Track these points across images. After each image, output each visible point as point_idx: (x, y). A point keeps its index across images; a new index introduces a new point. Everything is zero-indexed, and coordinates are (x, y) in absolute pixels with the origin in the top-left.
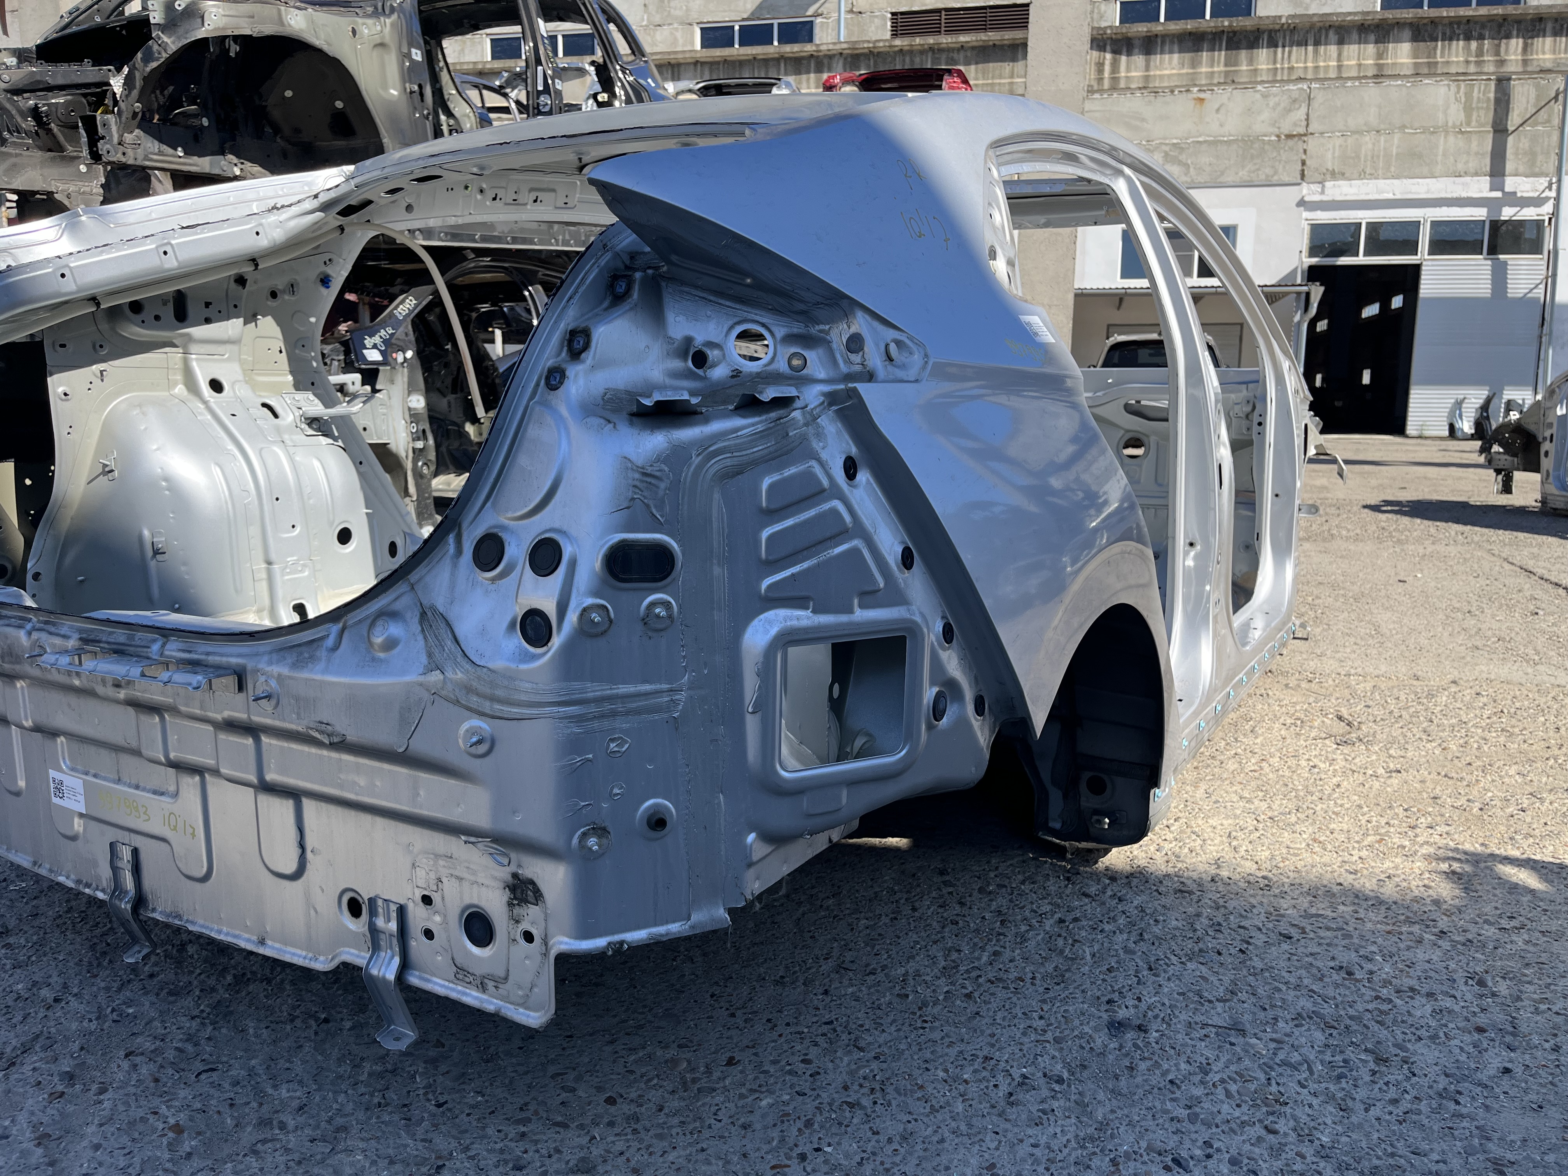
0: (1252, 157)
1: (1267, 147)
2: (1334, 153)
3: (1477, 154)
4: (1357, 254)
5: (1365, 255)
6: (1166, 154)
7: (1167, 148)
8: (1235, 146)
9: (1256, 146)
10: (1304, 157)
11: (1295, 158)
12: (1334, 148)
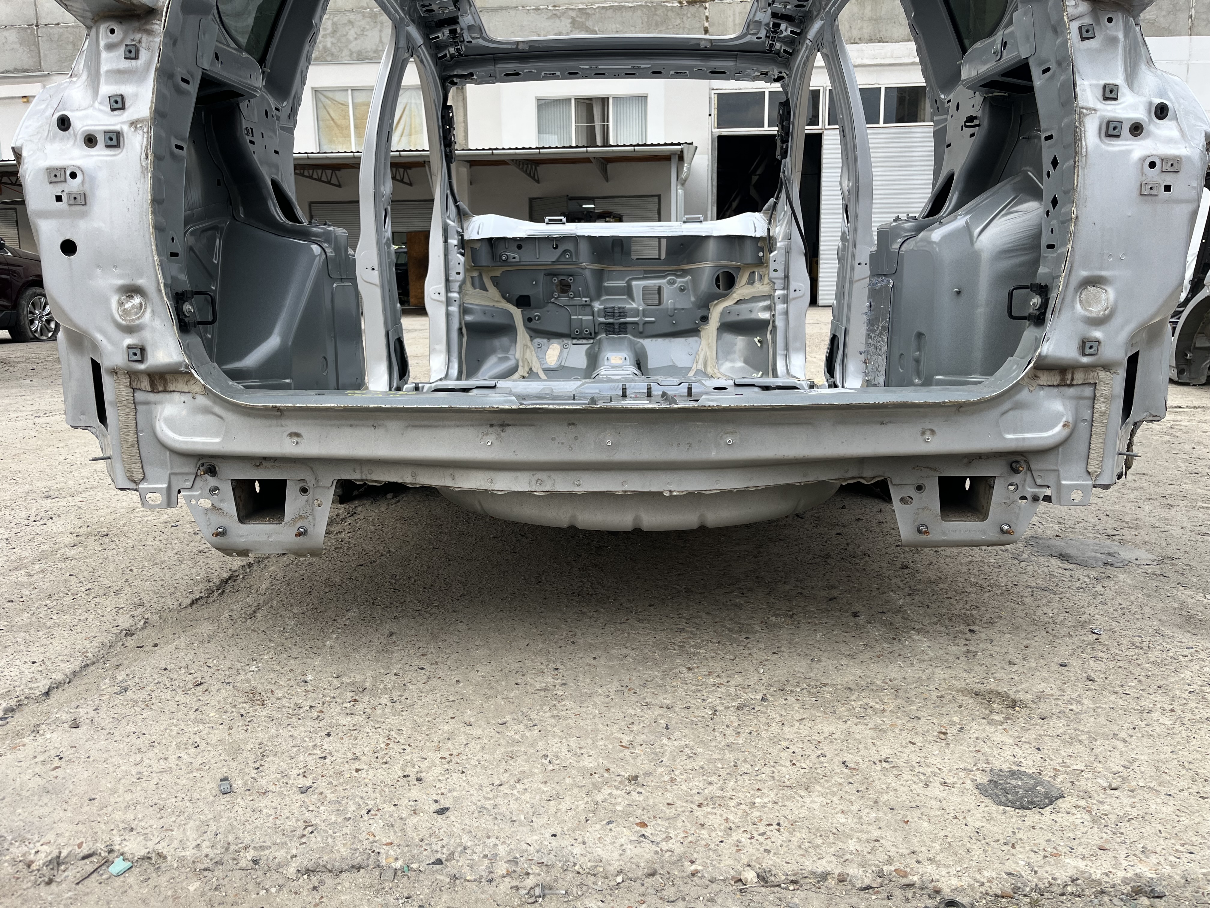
0: (657, 25)
1: (670, 14)
2: (734, 20)
3: (870, 19)
4: (763, 126)
5: (769, 126)
6: (573, 21)
7: (573, 14)
8: (639, 13)
9: (659, 12)
10: (706, 24)
11: (698, 25)
12: (734, 15)
